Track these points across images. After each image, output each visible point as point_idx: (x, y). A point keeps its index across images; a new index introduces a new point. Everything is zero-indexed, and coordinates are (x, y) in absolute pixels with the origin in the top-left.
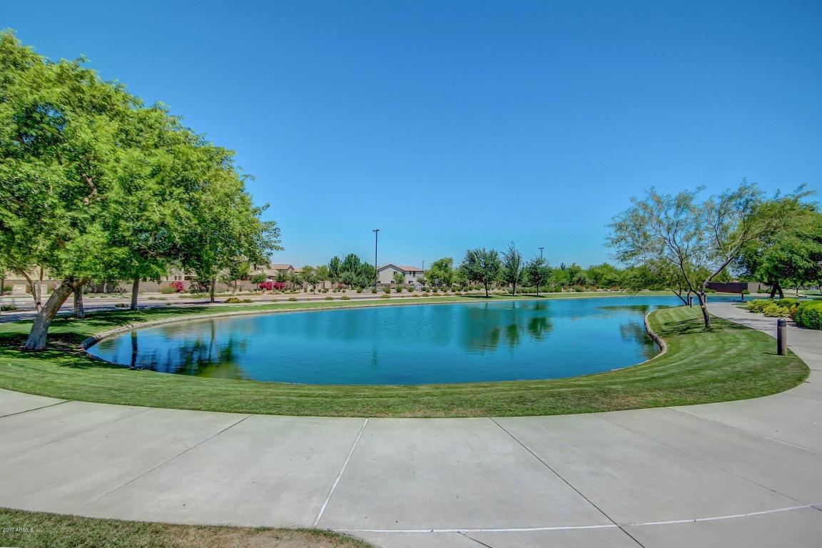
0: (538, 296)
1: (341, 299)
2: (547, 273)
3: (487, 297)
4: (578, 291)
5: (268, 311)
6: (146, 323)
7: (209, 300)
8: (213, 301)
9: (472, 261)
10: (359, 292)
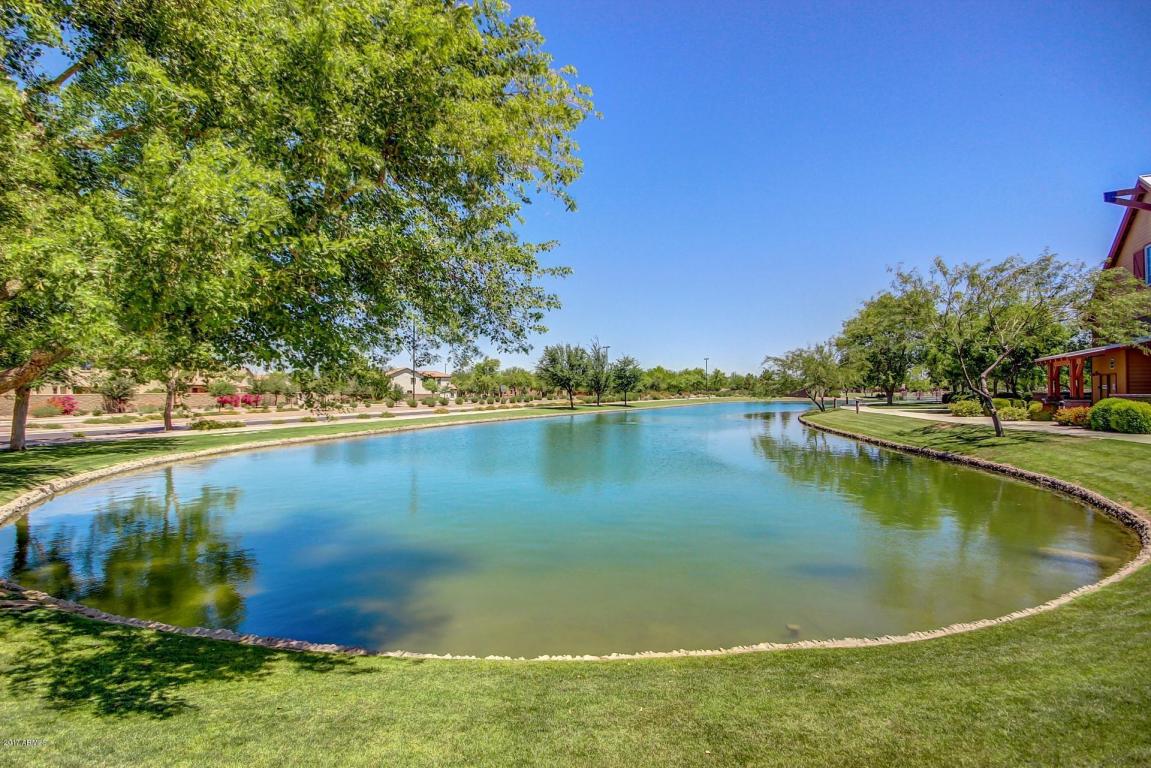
0: (625, 406)
1: (382, 416)
2: (635, 377)
3: (572, 408)
4: (655, 399)
5: (292, 440)
6: (76, 478)
7: (161, 423)
8: (169, 427)
9: (553, 361)
10: (391, 406)
